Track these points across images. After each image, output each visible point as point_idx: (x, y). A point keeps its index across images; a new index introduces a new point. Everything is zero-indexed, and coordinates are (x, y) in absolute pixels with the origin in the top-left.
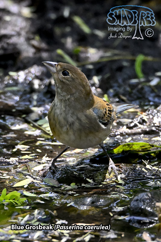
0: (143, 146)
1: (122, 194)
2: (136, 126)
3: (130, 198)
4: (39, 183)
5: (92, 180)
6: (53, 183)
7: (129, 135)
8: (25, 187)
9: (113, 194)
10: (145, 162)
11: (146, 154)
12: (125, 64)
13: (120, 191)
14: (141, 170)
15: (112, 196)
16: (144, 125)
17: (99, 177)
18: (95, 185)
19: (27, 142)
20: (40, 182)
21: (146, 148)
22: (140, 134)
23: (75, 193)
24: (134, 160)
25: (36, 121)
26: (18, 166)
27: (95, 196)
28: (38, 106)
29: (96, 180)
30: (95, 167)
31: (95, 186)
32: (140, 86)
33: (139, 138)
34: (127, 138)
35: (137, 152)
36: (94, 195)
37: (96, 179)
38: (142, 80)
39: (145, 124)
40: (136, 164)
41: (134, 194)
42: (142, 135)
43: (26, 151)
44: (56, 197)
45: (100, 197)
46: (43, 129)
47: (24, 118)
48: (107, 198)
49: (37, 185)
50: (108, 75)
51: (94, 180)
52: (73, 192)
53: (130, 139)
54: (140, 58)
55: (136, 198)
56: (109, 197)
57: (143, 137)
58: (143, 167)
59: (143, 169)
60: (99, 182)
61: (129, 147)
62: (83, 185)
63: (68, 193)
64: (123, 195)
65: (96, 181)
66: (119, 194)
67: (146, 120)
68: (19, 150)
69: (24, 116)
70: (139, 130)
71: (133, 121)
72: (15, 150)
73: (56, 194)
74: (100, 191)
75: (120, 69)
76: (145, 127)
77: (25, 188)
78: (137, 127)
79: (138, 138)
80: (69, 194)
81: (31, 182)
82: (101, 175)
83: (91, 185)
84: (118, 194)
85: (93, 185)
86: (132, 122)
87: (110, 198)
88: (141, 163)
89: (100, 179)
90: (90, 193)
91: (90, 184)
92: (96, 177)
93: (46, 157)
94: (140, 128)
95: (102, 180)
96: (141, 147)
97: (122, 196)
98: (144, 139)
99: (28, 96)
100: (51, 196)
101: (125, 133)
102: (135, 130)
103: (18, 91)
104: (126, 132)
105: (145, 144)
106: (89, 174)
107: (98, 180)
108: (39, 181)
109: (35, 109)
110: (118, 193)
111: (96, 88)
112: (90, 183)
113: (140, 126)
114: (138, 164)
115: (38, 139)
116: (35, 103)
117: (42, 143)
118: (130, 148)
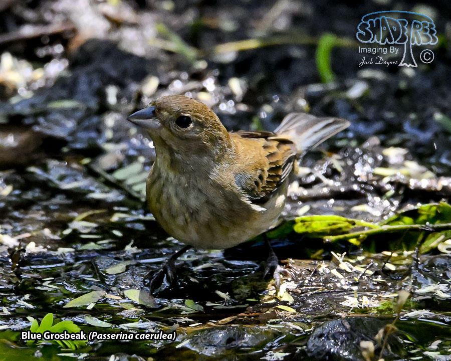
0: (334, 224)
1: (289, 324)
2: (318, 181)
3: (306, 331)
4: (118, 300)
5: (228, 293)
6: (144, 300)
7: (304, 200)
8: (88, 308)
9: (272, 323)
10: (338, 256)
11: (340, 241)
12: (296, 53)
13: (286, 317)
14: (330, 273)
15: (269, 328)
16: (335, 180)
17: (242, 288)
18: (234, 304)
19: (92, 216)
20: (120, 298)
21: (340, 229)
22: (326, 198)
23: (192, 320)
24: (314, 253)
25: (111, 171)
26: (75, 266)
27: (234, 327)
28: (116, 141)
29: (236, 294)
30: (234, 267)
31: (234, 307)
32: (327, 100)
33: (325, 206)
34: (301, 207)
35: (320, 237)
36: (233, 325)
37: (237, 291)
38: (332, 85)
39: (337, 178)
40: (319, 260)
41: (315, 323)
42: (332, 201)
43: (90, 233)
44: (154, 329)
45: (244, 329)
46: (127, 188)
47: (86, 166)
48: (258, 331)
49: (115, 304)
50: (260, 76)
51: (232, 295)
52: (187, 319)
53: (306, 208)
54: (327, 41)
55: (319, 331)
56: (262, 329)
57: (334, 205)
58: (334, 266)
59: (334, 272)
60: (241, 297)
61: (304, 224)
62: (209, 304)
63: (178, 321)
64: (292, 325)
65: (236, 297)
66: (283, 322)
67: (339, 169)
68: (75, 232)
69: (86, 161)
70: (325, 191)
71: (313, 172)
72: (67, 232)
73: (152, 323)
74: (243, 316)
75: (286, 63)
76: (338, 184)
77: (88, 310)
78: (321, 185)
79: (323, 207)
80: (180, 323)
81: (101, 298)
82: (245, 284)
83: (225, 305)
84: (281, 323)
85: (229, 305)
86: (310, 174)
87: (265, 331)
88: (329, 258)
89: (244, 293)
90: (224, 320)
91: (223, 303)
92: (237, 287)
93: (132, 246)
94: (327, 186)
95: (247, 294)
96: (329, 225)
97: (289, 326)
98: (335, 209)
99: (95, 120)
100: (142, 327)
101: (296, 196)
102: (316, 191)
103: (74, 110)
104: (298, 195)
105: (338, 220)
106: (220, 282)
107: (240, 294)
108: (118, 295)
109: (109, 147)
110: (281, 321)
111: (236, 103)
112: (224, 299)
113: (326, 181)
114: (322, 260)
115: (116, 208)
116: (109, 134)
117: (124, 218)
118: (307, 227)
